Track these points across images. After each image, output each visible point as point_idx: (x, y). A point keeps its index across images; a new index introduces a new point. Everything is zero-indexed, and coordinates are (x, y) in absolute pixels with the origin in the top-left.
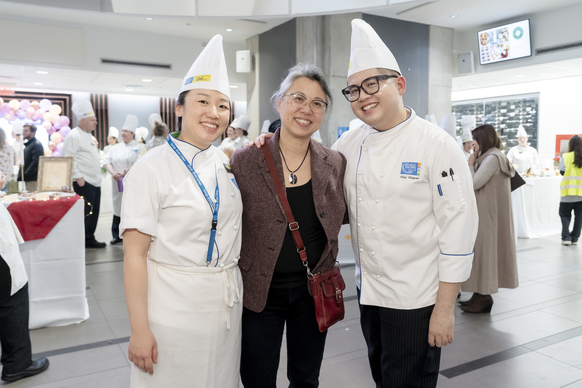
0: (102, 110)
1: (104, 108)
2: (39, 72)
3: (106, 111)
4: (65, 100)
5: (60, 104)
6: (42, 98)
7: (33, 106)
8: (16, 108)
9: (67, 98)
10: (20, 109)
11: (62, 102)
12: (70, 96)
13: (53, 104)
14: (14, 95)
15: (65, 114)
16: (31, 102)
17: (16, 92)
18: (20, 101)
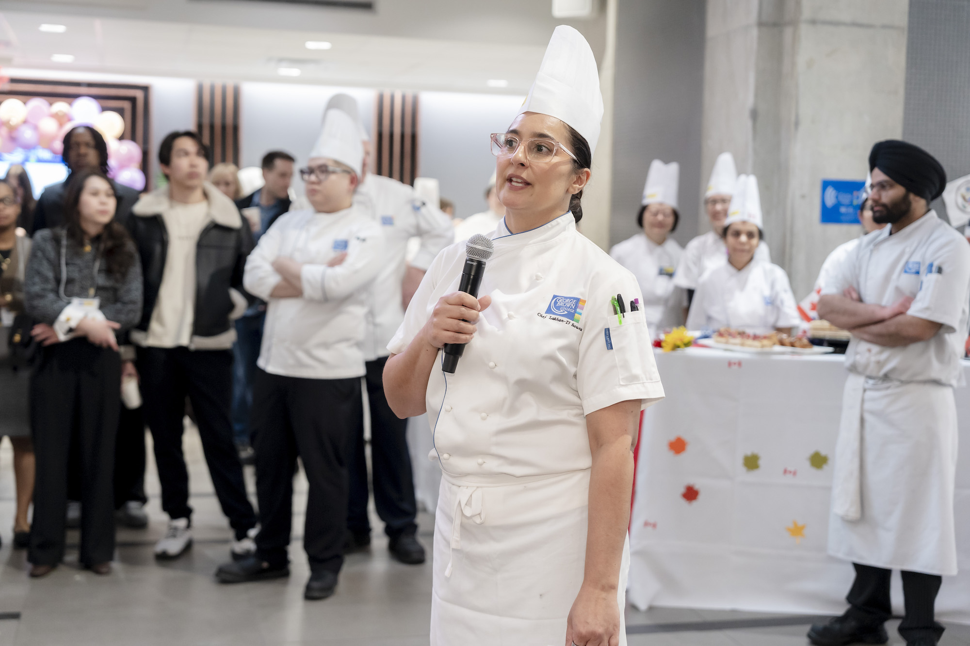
0: (224, 128)
1: (229, 120)
2: (45, 28)
3: (236, 129)
4: (133, 100)
5: (121, 111)
6: (76, 96)
7: (55, 116)
8: (15, 120)
9: (139, 94)
10: (25, 122)
11: (127, 105)
12: (145, 89)
13: (104, 109)
14: (8, 87)
15: (133, 138)
16: (51, 104)
17: (14, 81)
18: (25, 103)
